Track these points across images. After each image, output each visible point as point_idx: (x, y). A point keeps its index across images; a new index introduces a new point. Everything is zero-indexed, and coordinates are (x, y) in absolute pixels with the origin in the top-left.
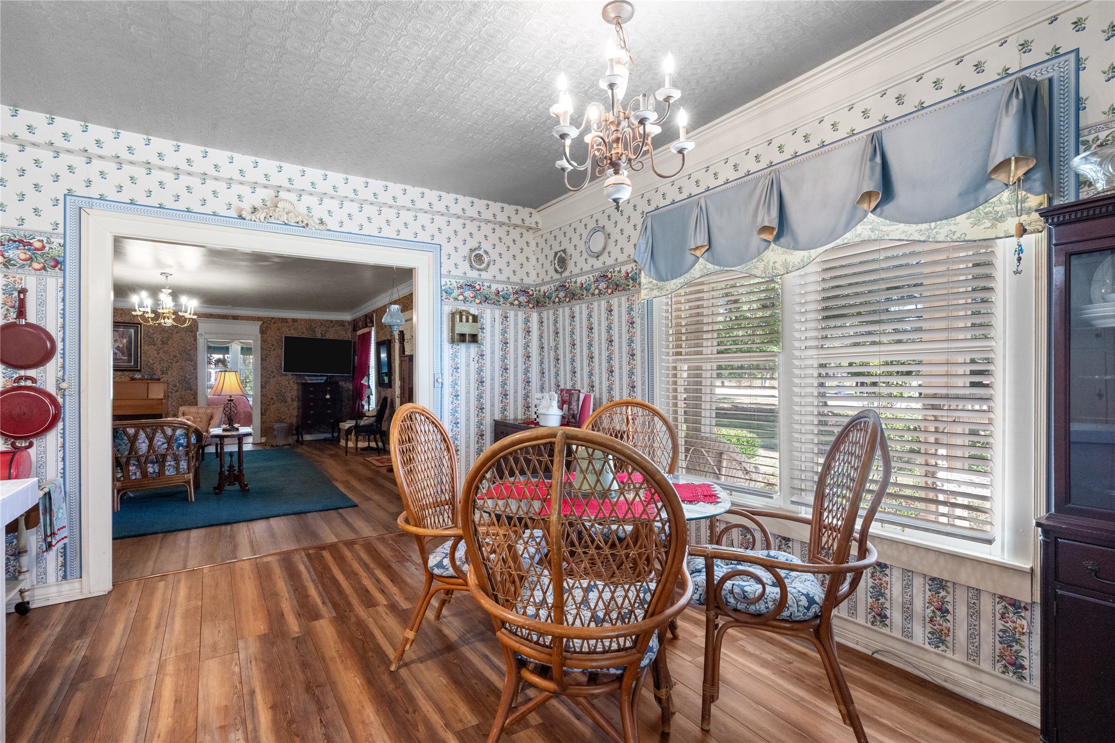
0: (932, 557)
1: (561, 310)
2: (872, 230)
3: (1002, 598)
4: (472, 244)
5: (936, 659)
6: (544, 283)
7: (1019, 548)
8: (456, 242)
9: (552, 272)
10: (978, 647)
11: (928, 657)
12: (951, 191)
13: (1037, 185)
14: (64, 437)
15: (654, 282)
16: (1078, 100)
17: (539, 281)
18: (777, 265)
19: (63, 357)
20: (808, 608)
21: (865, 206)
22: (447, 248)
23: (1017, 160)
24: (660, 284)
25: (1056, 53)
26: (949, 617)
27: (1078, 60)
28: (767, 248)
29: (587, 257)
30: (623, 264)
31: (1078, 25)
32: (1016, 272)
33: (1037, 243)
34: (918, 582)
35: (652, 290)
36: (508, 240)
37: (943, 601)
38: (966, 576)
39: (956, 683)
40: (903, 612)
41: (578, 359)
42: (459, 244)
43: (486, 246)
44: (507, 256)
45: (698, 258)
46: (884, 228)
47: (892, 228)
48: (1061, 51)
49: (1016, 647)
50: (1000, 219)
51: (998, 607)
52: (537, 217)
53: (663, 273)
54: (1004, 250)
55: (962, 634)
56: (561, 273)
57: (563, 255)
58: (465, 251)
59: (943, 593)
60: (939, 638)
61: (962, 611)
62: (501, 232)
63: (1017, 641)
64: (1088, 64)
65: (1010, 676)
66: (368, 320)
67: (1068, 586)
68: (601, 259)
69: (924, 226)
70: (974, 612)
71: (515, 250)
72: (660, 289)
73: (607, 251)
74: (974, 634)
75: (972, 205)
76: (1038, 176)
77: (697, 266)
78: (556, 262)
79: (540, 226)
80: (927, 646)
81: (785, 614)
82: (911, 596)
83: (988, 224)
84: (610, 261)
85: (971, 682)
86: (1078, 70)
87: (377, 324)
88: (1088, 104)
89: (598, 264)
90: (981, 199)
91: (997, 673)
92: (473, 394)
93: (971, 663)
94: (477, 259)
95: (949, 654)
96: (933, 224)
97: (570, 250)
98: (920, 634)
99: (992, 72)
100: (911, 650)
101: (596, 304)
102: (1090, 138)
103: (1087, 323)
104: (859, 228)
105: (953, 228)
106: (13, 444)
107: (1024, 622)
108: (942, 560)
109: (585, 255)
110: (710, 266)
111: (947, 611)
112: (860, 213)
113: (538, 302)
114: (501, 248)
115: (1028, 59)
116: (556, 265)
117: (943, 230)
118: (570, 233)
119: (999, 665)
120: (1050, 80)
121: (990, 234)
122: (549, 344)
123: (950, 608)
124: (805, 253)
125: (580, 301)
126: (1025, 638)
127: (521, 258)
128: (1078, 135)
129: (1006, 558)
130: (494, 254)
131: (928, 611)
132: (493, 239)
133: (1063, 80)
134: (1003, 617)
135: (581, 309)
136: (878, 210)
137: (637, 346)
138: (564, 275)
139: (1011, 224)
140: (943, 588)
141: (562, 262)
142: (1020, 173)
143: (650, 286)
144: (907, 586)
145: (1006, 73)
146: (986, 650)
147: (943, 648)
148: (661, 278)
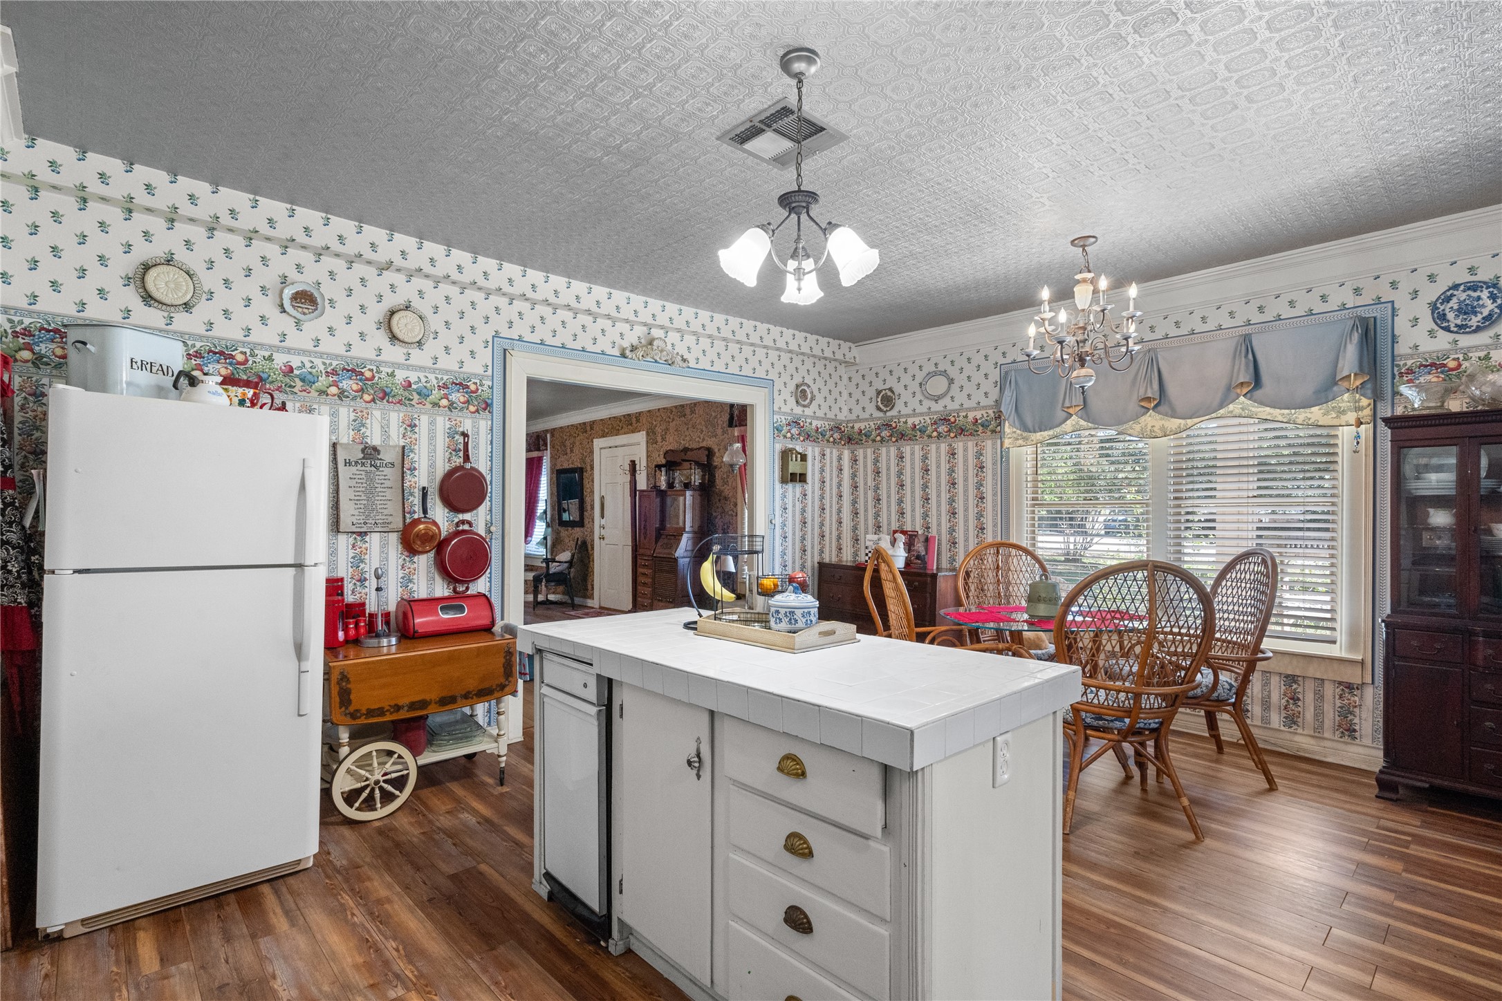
0: (1287, 659)
1: (884, 450)
2: (1243, 409)
3: (1340, 683)
4: (798, 380)
5: (1288, 736)
6: (858, 420)
7: (1353, 645)
8: (785, 377)
9: (871, 409)
10: (1323, 722)
11: (1282, 736)
12: (1306, 389)
13: (1369, 392)
14: (490, 582)
15: (1018, 432)
16: (1394, 336)
17: (853, 417)
18: (1155, 429)
19: (491, 501)
20: (1230, 690)
21: (1238, 391)
22: (779, 384)
23: (1355, 375)
24: (1025, 434)
25: (1378, 302)
26: (1300, 703)
27: (1393, 309)
28: (1144, 414)
29: (922, 398)
30: (970, 409)
31: (1394, 285)
32: (1355, 452)
33: (1366, 431)
34: (1275, 680)
35: (1018, 439)
36: (825, 374)
37: (1295, 692)
38: (1313, 671)
39: (1305, 750)
40: (1263, 704)
41: (908, 499)
42: (787, 379)
43: (808, 380)
44: (825, 391)
45: (1071, 415)
46: (1253, 409)
47: (1260, 409)
48: (1382, 300)
49: (1351, 717)
50: (1344, 412)
51: (1337, 690)
52: (856, 351)
53: (1030, 424)
54: (1345, 435)
55: (1309, 715)
56: (885, 412)
57: (889, 393)
58: (792, 387)
59: (1295, 686)
60: (1292, 720)
61: (1309, 698)
62: (820, 366)
63: (1351, 713)
64: (1399, 312)
65: (1346, 739)
66: (541, 443)
67: (1404, 658)
68: (942, 403)
69: (1287, 411)
70: (1319, 697)
71: (831, 385)
72: (1025, 439)
73: (950, 395)
74: (1319, 713)
75: (1324, 400)
76: (1369, 386)
77: (1068, 422)
78: (879, 400)
79: (857, 360)
80: (1282, 728)
81: (1215, 694)
82: (1270, 691)
83: (1334, 415)
84: (953, 406)
85: (1316, 748)
86: (1393, 316)
87: (553, 447)
88: (1400, 340)
89: (937, 407)
90: (1330, 398)
91: (1336, 738)
92: (798, 534)
93: (1317, 734)
94: (801, 394)
95: (1300, 731)
96: (1293, 411)
97: (898, 389)
98: (1276, 720)
99: (1333, 304)
100: (1269, 733)
101: (933, 447)
102: (1401, 363)
103: (1409, 492)
104: (1231, 407)
105: (1309, 415)
106: (455, 590)
107: (1356, 698)
108: (1295, 661)
109: (919, 396)
110: (1082, 423)
111: (1299, 699)
112: (1233, 395)
113: (849, 438)
114: (820, 383)
115: (1360, 301)
116: (879, 404)
117: (1301, 415)
118: (899, 372)
119: (1337, 733)
120: (1375, 318)
121: (1335, 422)
122: (866, 484)
123: (1300, 696)
124: (1182, 421)
125: (911, 442)
126: (1357, 710)
127: (835, 394)
128: (1393, 360)
129: (1344, 654)
130: (815, 388)
131: (1283, 701)
132: (814, 373)
133: (1383, 319)
134: (1341, 697)
135: (912, 451)
136: (1249, 395)
137: (988, 490)
138: (889, 414)
139: (1351, 417)
140: (1295, 682)
141: (887, 400)
142: (1358, 383)
143: (1015, 435)
144: (1266, 684)
145: (1343, 307)
146: (1328, 723)
147: (1295, 727)
148: (1026, 428)
